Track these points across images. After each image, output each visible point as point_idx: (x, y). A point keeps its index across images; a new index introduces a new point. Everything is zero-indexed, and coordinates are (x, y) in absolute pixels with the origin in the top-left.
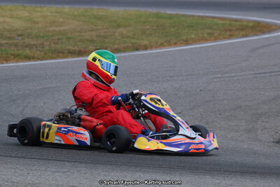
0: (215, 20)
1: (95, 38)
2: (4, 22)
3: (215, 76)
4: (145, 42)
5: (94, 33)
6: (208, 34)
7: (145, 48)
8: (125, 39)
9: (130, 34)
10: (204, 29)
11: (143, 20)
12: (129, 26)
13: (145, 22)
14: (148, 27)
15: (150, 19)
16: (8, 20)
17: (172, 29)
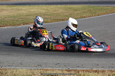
0: (108, 7)
1: (68, 15)
2: (39, 11)
3: (107, 25)
4: (84, 15)
5: (68, 13)
6: (106, 12)
7: (85, 17)
8: (78, 15)
9: (80, 13)
10: (104, 10)
11: (84, 8)
12: (80, 10)
13: (85, 9)
14: (86, 10)
15: (87, 8)
16: (40, 10)
17: (93, 11)
